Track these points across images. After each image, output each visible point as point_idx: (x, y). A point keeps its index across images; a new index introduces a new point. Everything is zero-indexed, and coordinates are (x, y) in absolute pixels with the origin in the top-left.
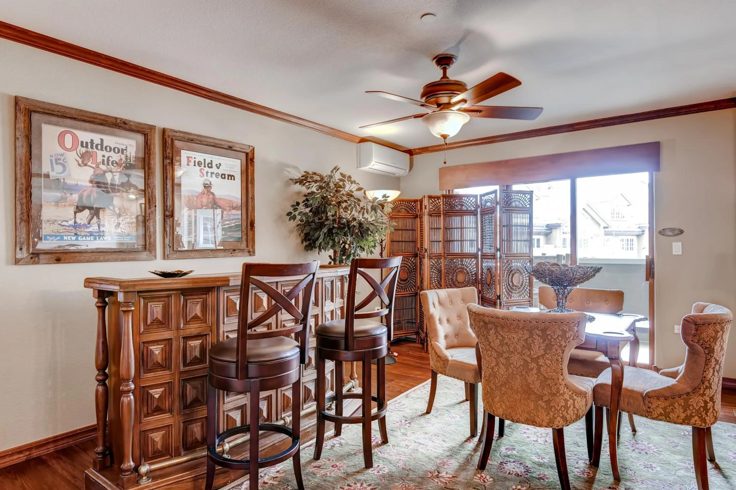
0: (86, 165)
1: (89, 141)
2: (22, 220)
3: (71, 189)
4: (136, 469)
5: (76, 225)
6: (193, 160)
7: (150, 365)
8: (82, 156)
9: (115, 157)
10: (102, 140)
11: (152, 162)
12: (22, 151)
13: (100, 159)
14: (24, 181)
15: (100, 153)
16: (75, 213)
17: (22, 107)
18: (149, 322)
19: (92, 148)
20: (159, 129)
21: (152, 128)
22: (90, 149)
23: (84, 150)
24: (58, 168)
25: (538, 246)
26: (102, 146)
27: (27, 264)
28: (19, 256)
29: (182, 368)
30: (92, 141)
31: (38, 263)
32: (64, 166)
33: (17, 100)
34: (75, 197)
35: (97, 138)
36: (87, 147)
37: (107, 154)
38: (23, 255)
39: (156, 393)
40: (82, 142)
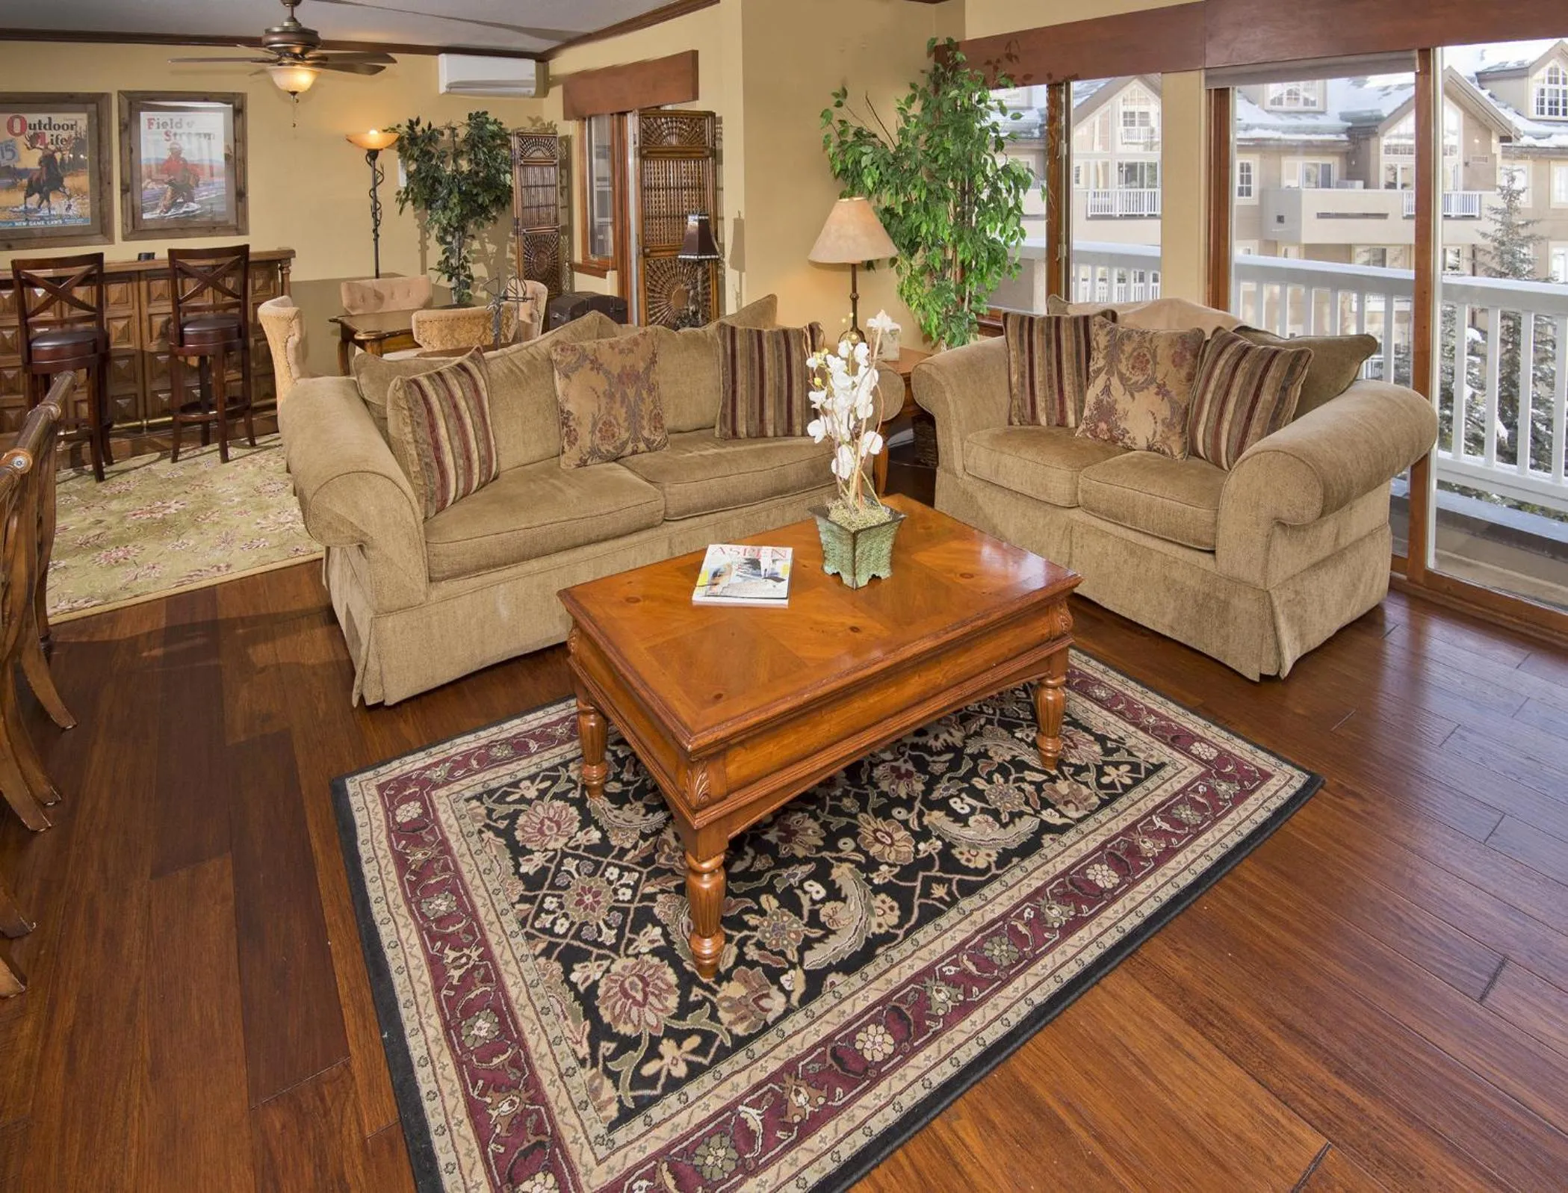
1: (37, 122)
3: (22, 173)
6: (155, 122)
9: (64, 134)
10: (50, 119)
11: (104, 134)
13: (48, 140)
15: (48, 133)
16: (25, 198)
20: (117, 93)
21: (107, 95)
23: (32, 132)
24: (9, 155)
26: (50, 125)
30: (40, 121)
32: (14, 153)
35: (44, 118)
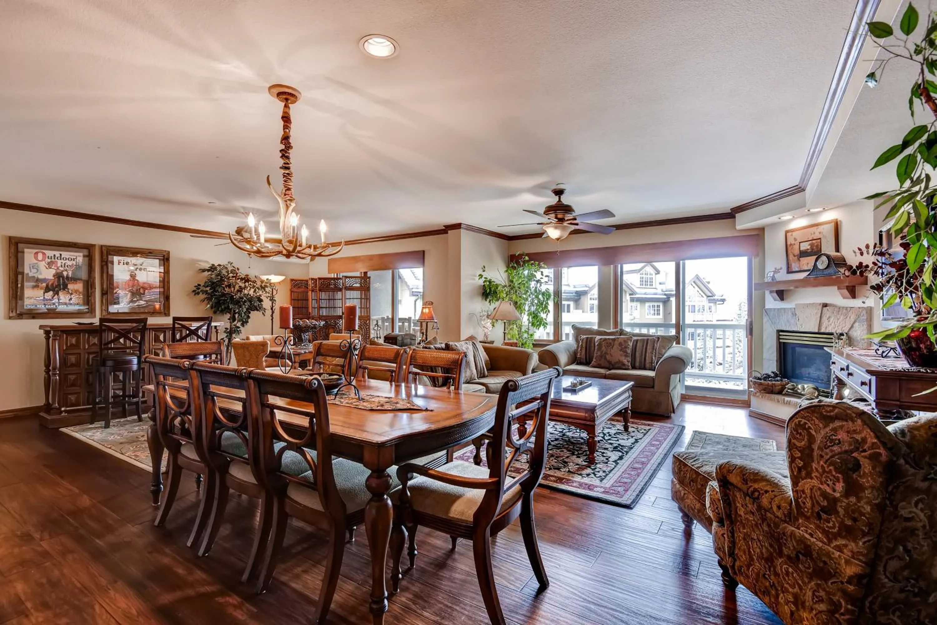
0: (51, 268)
1: (53, 255)
2: (12, 297)
3: (42, 281)
4: (60, 409)
5: (44, 299)
6: (122, 262)
7: (69, 364)
8: (49, 264)
9: (69, 263)
10: (61, 255)
11: (93, 264)
12: (13, 263)
13: (59, 265)
14: (14, 278)
16: (44, 293)
17: (13, 241)
18: (69, 345)
19: (54, 259)
20: (99, 245)
21: (93, 246)
22: (53, 260)
23: (49, 260)
24: (34, 271)
25: (569, 311)
26: (60, 258)
27: (16, 319)
28: (11, 315)
29: (86, 367)
30: (54, 255)
31: (22, 319)
32: (38, 270)
33: (10, 238)
34: (44, 285)
35: (57, 254)
36: (51, 258)
37: (64, 262)
38: (14, 314)
39: (72, 377)
40: (48, 257)
